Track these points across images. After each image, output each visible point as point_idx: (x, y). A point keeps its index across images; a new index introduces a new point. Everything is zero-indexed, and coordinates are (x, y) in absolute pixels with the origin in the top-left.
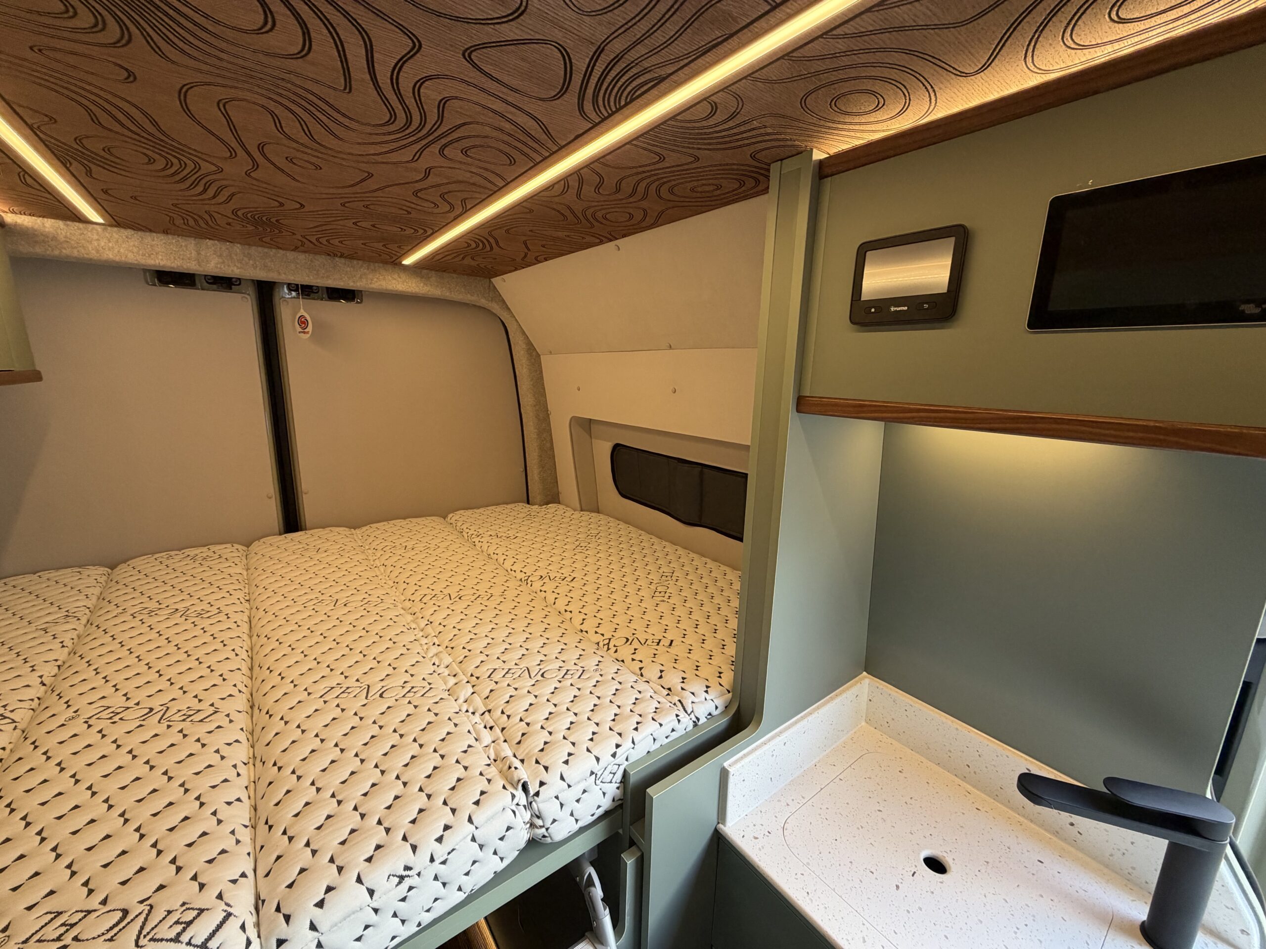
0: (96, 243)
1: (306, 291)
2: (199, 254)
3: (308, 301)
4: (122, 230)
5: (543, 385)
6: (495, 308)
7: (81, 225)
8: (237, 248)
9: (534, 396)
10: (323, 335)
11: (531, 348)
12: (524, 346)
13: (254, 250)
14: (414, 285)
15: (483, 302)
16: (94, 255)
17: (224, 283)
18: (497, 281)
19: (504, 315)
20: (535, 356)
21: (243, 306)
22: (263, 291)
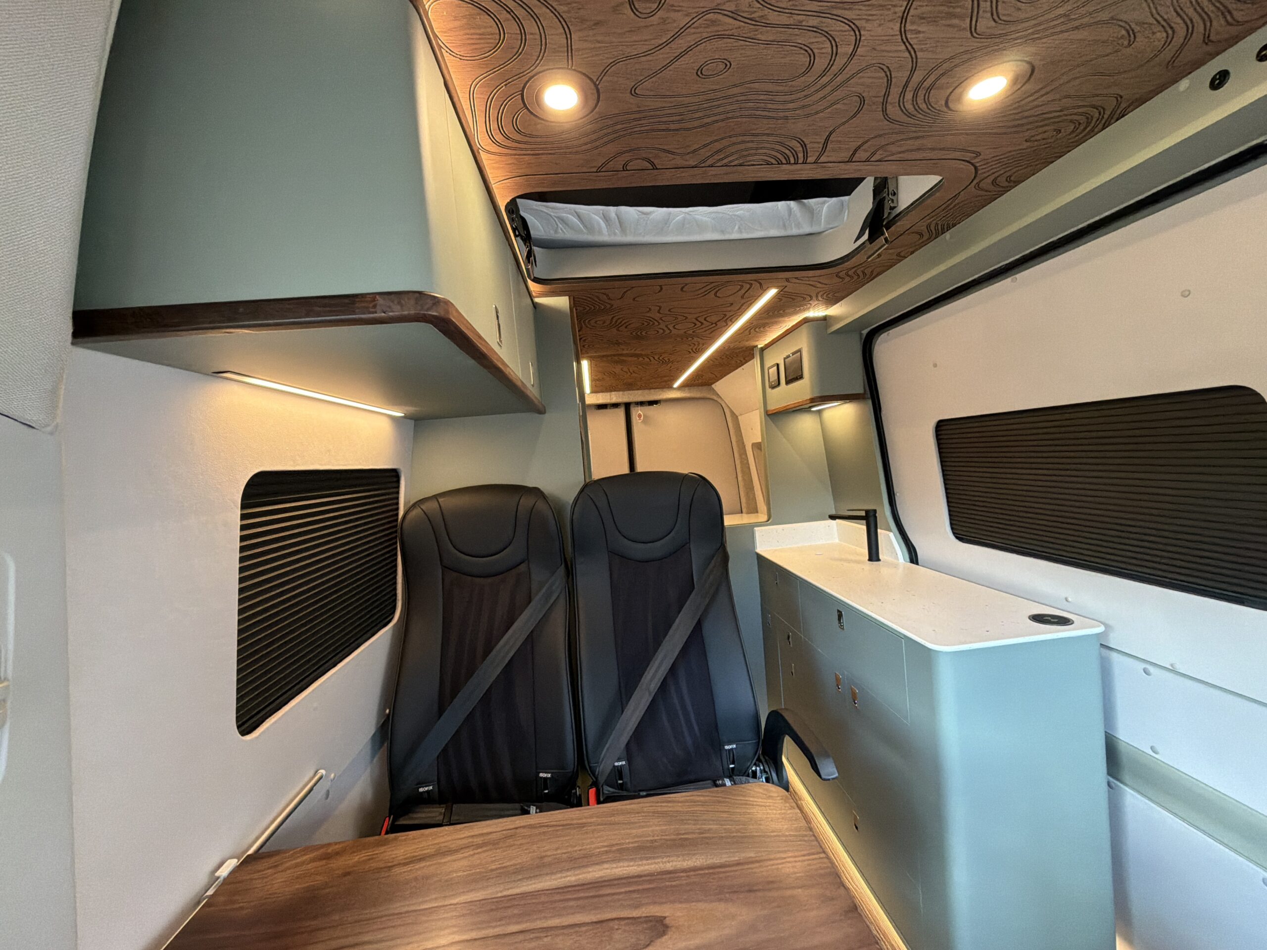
1: (642, 403)
2: (610, 397)
3: (642, 408)
4: (595, 393)
5: (740, 430)
6: (715, 398)
8: (621, 393)
10: (646, 420)
11: (733, 414)
12: (730, 413)
13: (626, 393)
14: (678, 394)
15: (708, 396)
17: (615, 405)
18: (713, 386)
19: (719, 400)
20: (735, 417)
21: (621, 413)
22: (627, 406)
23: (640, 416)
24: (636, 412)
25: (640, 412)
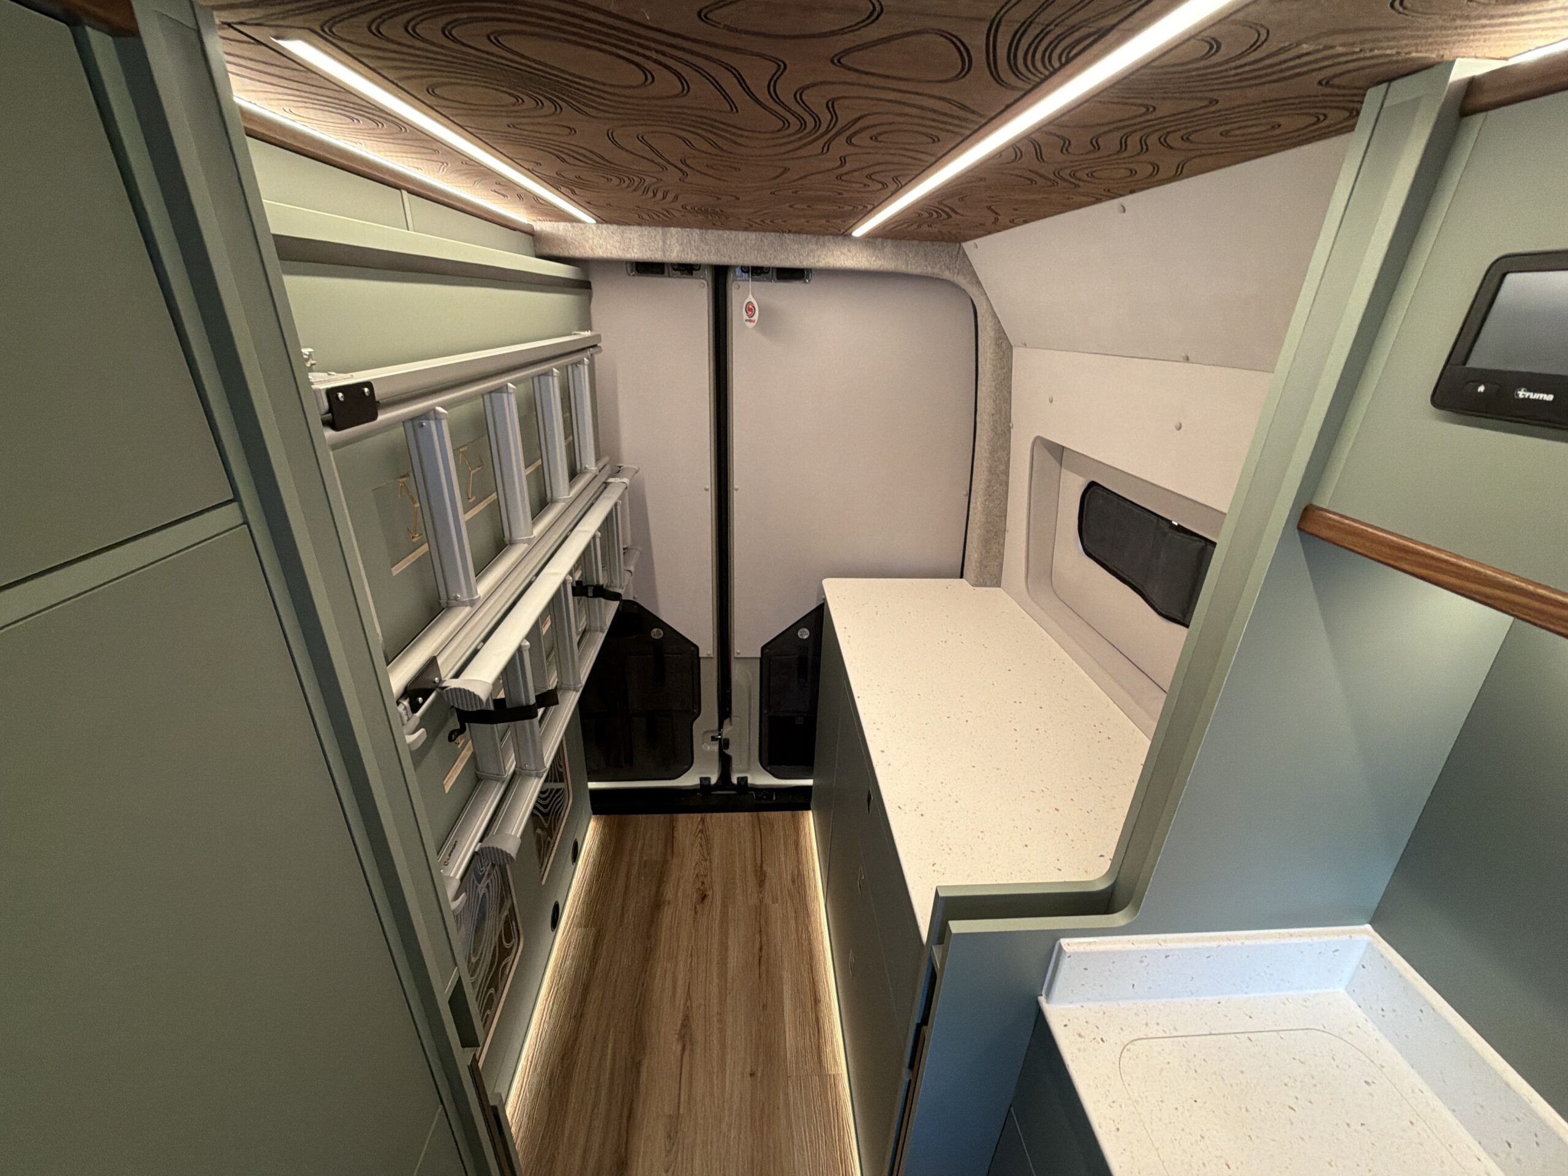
1: (757, 272)
2: (664, 242)
4: (608, 226)
5: (1010, 387)
6: (962, 281)
7: (580, 226)
8: (696, 233)
9: (994, 401)
10: (769, 322)
11: (1001, 337)
12: (992, 334)
13: (711, 235)
14: (864, 259)
15: (947, 275)
16: (590, 254)
17: (687, 269)
19: (972, 291)
20: (1004, 347)
21: (700, 292)
22: (720, 275)
23: (750, 309)
24: (742, 293)
25: (751, 298)
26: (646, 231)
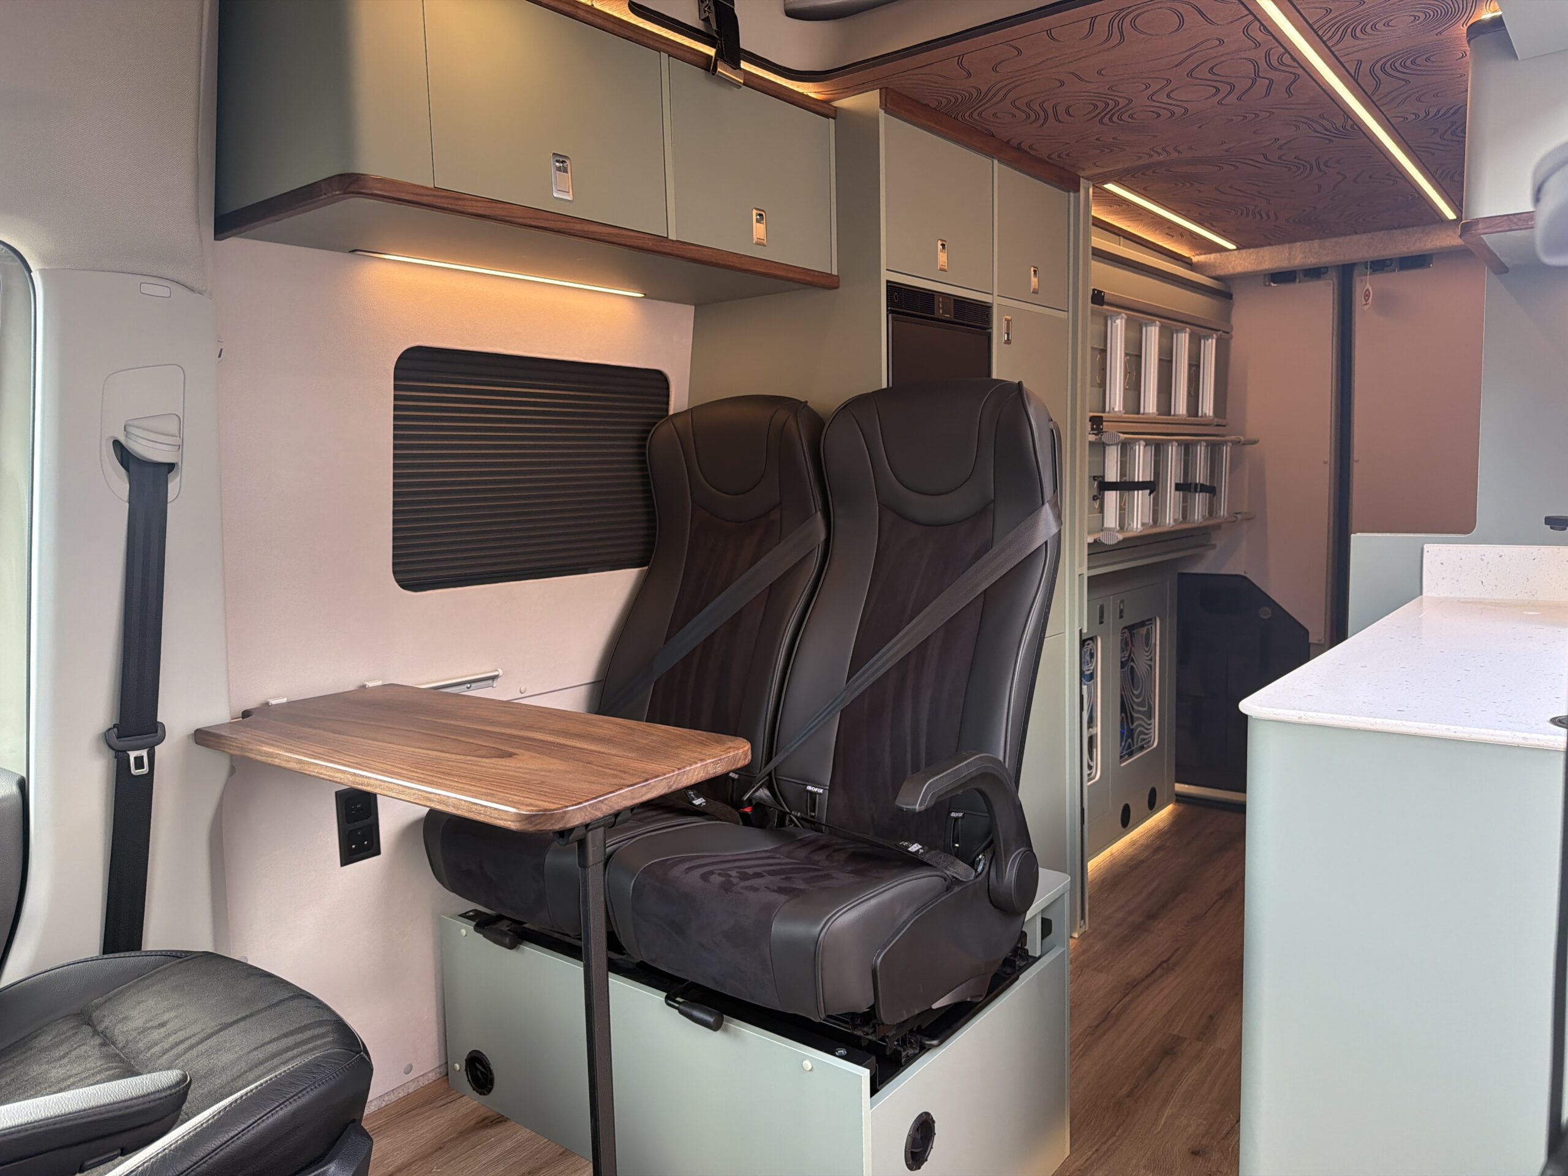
0: (1233, 263)
3: (1381, 275)
4: (1248, 250)
7: (1228, 253)
10: (1386, 303)
16: (1231, 271)
21: (1325, 293)
22: (1346, 273)
23: (1368, 295)
24: (1365, 285)
25: (1367, 286)
26: (1276, 248)
